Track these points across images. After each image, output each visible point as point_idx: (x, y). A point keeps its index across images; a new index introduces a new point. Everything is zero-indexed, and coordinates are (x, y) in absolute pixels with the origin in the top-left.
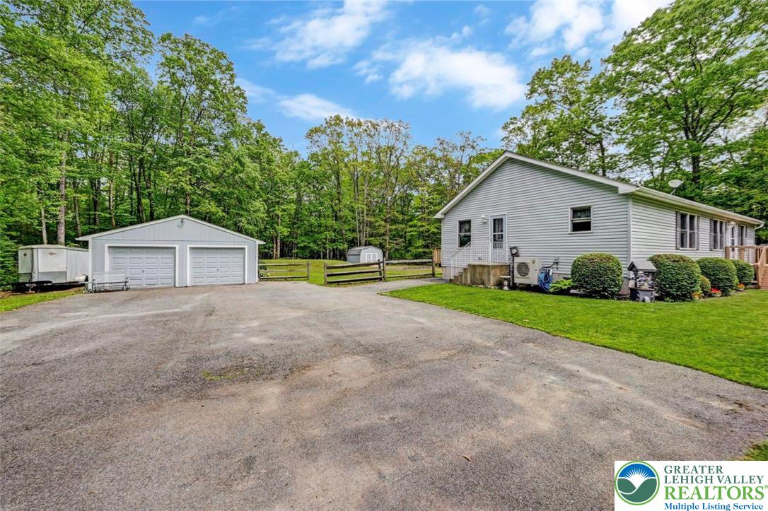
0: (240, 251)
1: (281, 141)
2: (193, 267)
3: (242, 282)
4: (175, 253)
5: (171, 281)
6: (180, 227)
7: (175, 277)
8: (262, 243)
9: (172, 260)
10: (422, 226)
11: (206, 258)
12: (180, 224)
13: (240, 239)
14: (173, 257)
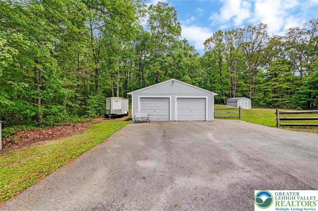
0: (203, 100)
1: (194, 47)
2: (178, 109)
3: (204, 120)
4: (169, 101)
5: (167, 117)
6: (172, 86)
7: (169, 115)
8: (216, 94)
9: (168, 105)
10: (275, 85)
11: (185, 104)
12: (172, 84)
13: (203, 92)
14: (168, 103)
